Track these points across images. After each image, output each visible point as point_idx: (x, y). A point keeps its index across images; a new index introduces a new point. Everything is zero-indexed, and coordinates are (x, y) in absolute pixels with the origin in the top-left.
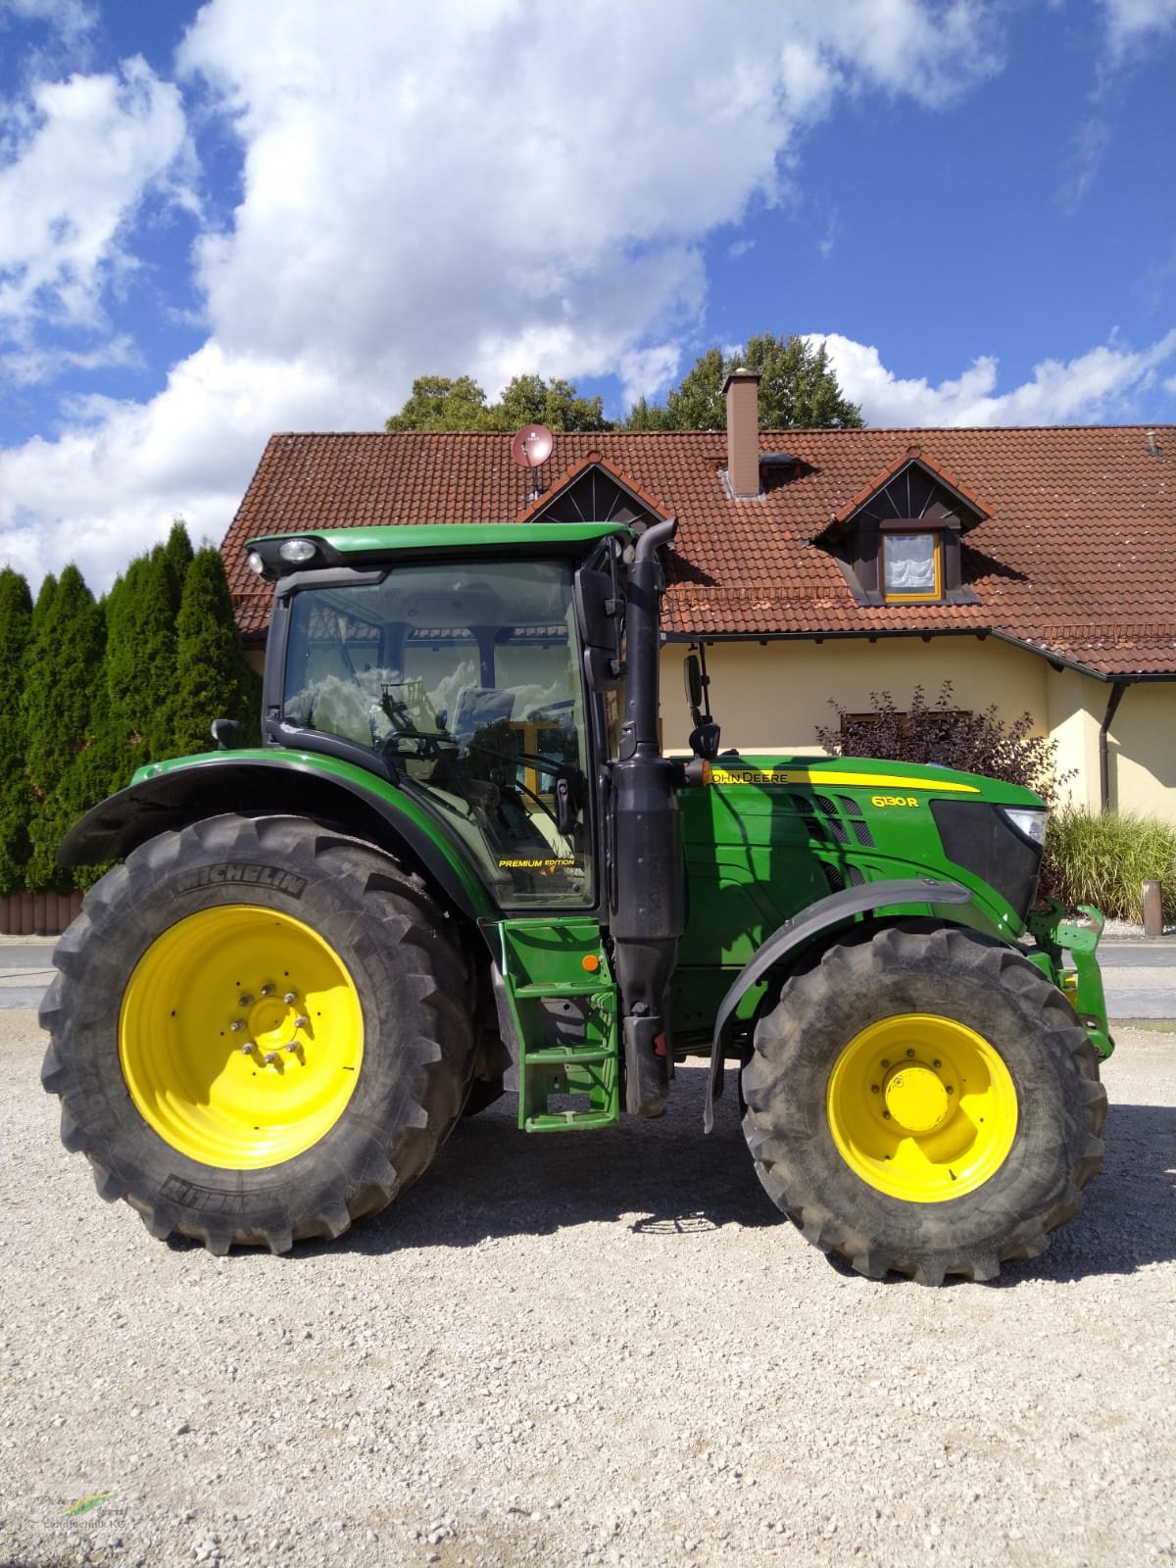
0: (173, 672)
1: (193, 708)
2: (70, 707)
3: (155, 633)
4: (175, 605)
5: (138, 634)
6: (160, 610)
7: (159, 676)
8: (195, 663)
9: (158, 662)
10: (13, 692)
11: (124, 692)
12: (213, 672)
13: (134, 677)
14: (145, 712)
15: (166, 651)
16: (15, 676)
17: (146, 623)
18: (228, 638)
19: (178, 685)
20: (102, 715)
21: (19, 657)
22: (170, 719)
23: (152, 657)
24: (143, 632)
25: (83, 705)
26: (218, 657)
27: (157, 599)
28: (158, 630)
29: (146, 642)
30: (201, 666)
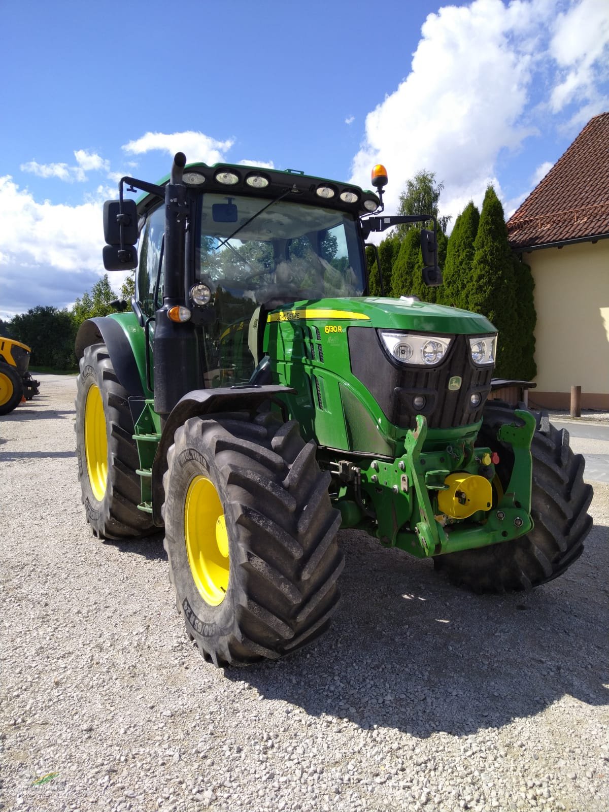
0: (470, 271)
1: (477, 289)
2: (428, 294)
3: (463, 251)
4: (474, 234)
5: (456, 252)
6: (467, 238)
7: (464, 273)
8: (479, 264)
9: (464, 266)
10: (409, 288)
11: (449, 284)
12: (487, 268)
13: (453, 275)
14: (458, 292)
15: (468, 259)
16: (410, 280)
17: (460, 246)
18: (498, 248)
19: (471, 277)
20: (441, 296)
21: (412, 271)
22: (467, 296)
23: (461, 263)
24: (458, 251)
25: (433, 292)
26: (491, 259)
27: (466, 231)
28: (465, 249)
29: (459, 256)
30: (482, 265)
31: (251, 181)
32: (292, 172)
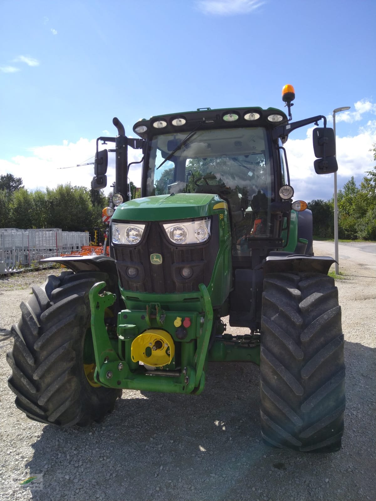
31: (175, 122)
32: (200, 110)
